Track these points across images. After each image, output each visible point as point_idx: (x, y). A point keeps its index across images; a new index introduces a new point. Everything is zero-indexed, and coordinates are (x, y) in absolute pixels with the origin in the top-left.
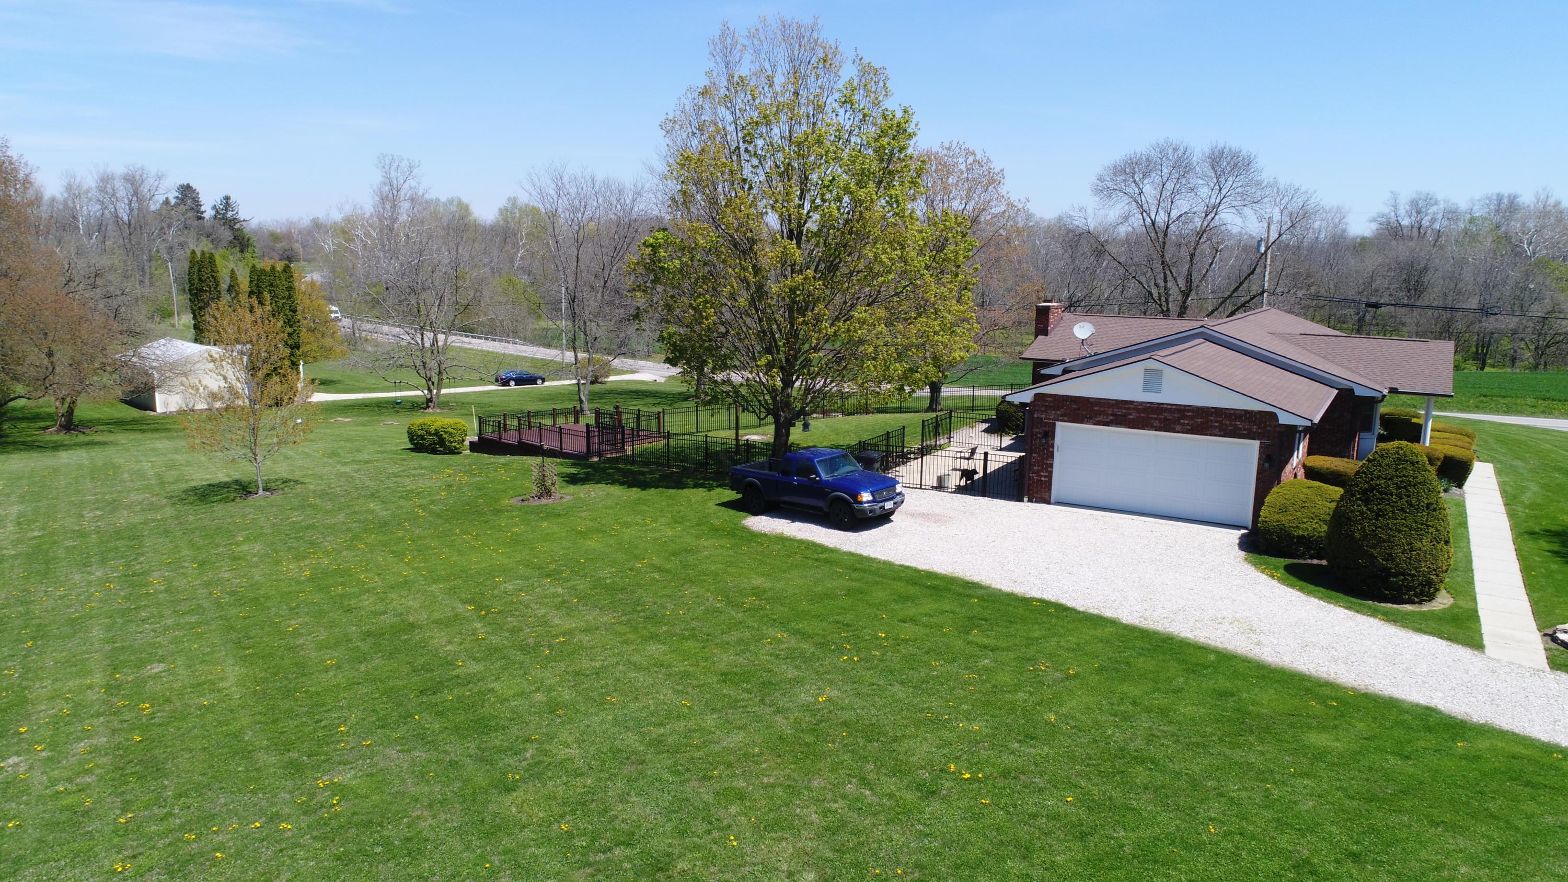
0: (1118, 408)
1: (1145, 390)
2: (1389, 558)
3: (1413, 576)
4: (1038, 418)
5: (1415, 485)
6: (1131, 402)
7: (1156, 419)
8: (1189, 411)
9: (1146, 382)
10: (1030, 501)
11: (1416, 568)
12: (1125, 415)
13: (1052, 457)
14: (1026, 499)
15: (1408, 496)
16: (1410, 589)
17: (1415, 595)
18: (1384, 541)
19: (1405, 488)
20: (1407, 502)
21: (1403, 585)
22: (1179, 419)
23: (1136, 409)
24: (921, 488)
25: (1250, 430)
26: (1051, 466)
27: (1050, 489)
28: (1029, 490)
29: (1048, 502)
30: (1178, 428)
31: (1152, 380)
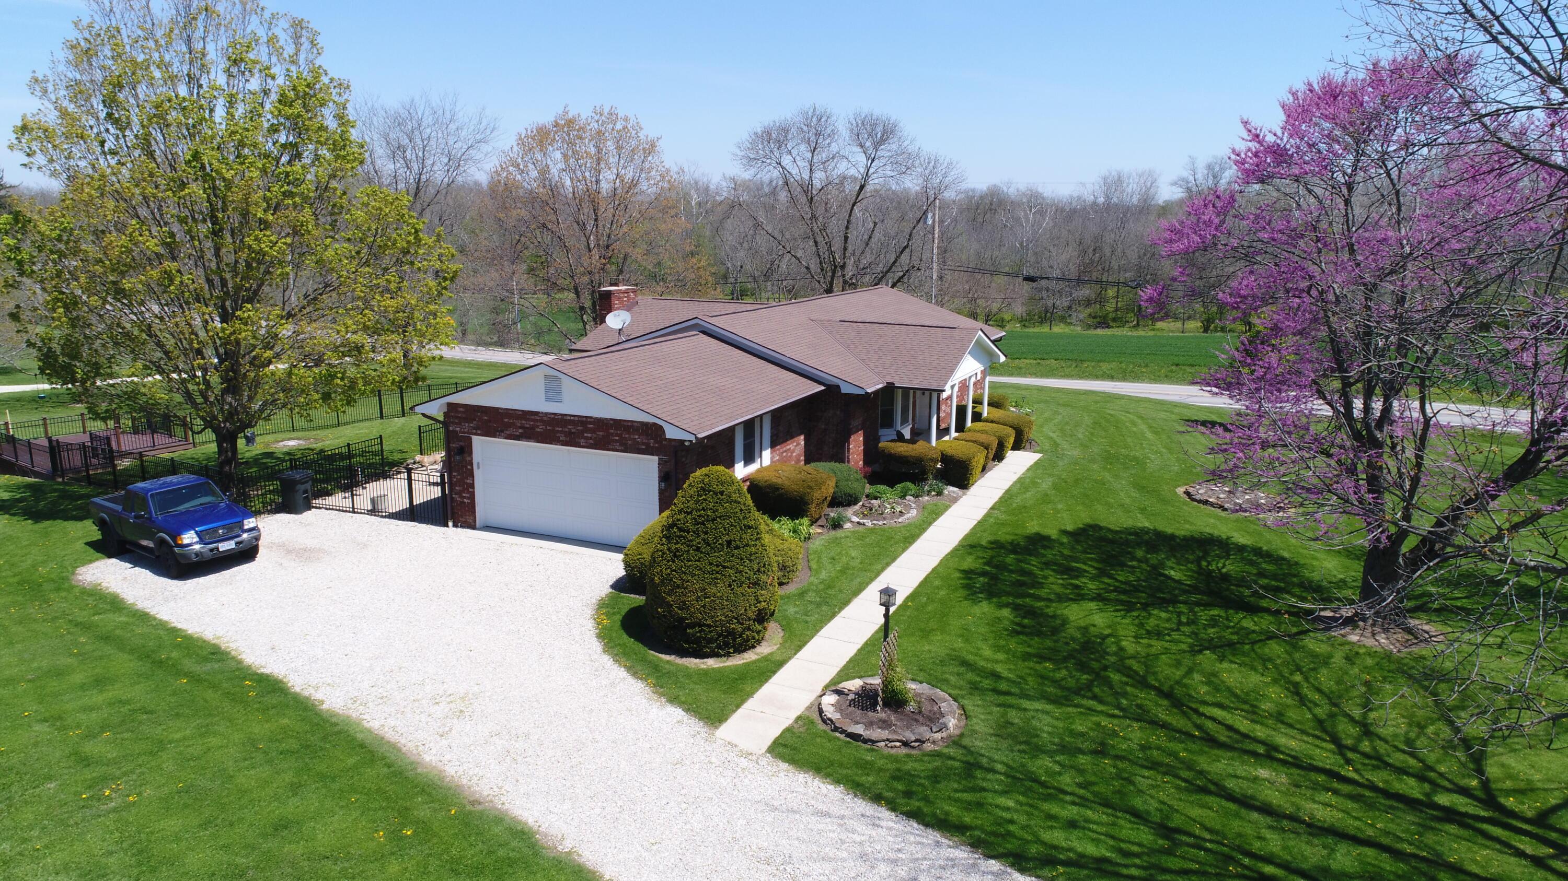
0: (526, 420)
1: (548, 399)
2: (684, 606)
3: (709, 626)
4: (453, 431)
5: (714, 520)
6: (537, 413)
7: (561, 432)
8: (591, 423)
9: (547, 390)
10: (455, 526)
11: (712, 617)
12: (532, 428)
13: (472, 475)
14: (450, 524)
15: (706, 533)
16: (710, 641)
17: (719, 647)
18: (678, 587)
19: (703, 523)
20: (704, 540)
21: (701, 637)
22: (583, 432)
23: (542, 421)
24: (354, 512)
25: (647, 445)
26: (472, 485)
27: (474, 512)
28: (453, 514)
29: (473, 527)
30: (582, 442)
31: (553, 388)
